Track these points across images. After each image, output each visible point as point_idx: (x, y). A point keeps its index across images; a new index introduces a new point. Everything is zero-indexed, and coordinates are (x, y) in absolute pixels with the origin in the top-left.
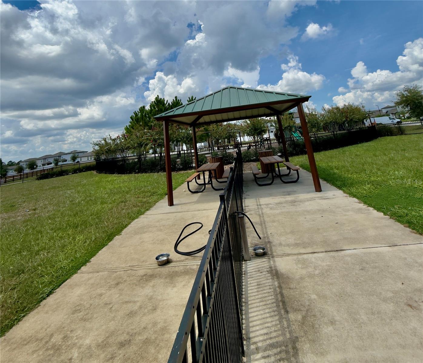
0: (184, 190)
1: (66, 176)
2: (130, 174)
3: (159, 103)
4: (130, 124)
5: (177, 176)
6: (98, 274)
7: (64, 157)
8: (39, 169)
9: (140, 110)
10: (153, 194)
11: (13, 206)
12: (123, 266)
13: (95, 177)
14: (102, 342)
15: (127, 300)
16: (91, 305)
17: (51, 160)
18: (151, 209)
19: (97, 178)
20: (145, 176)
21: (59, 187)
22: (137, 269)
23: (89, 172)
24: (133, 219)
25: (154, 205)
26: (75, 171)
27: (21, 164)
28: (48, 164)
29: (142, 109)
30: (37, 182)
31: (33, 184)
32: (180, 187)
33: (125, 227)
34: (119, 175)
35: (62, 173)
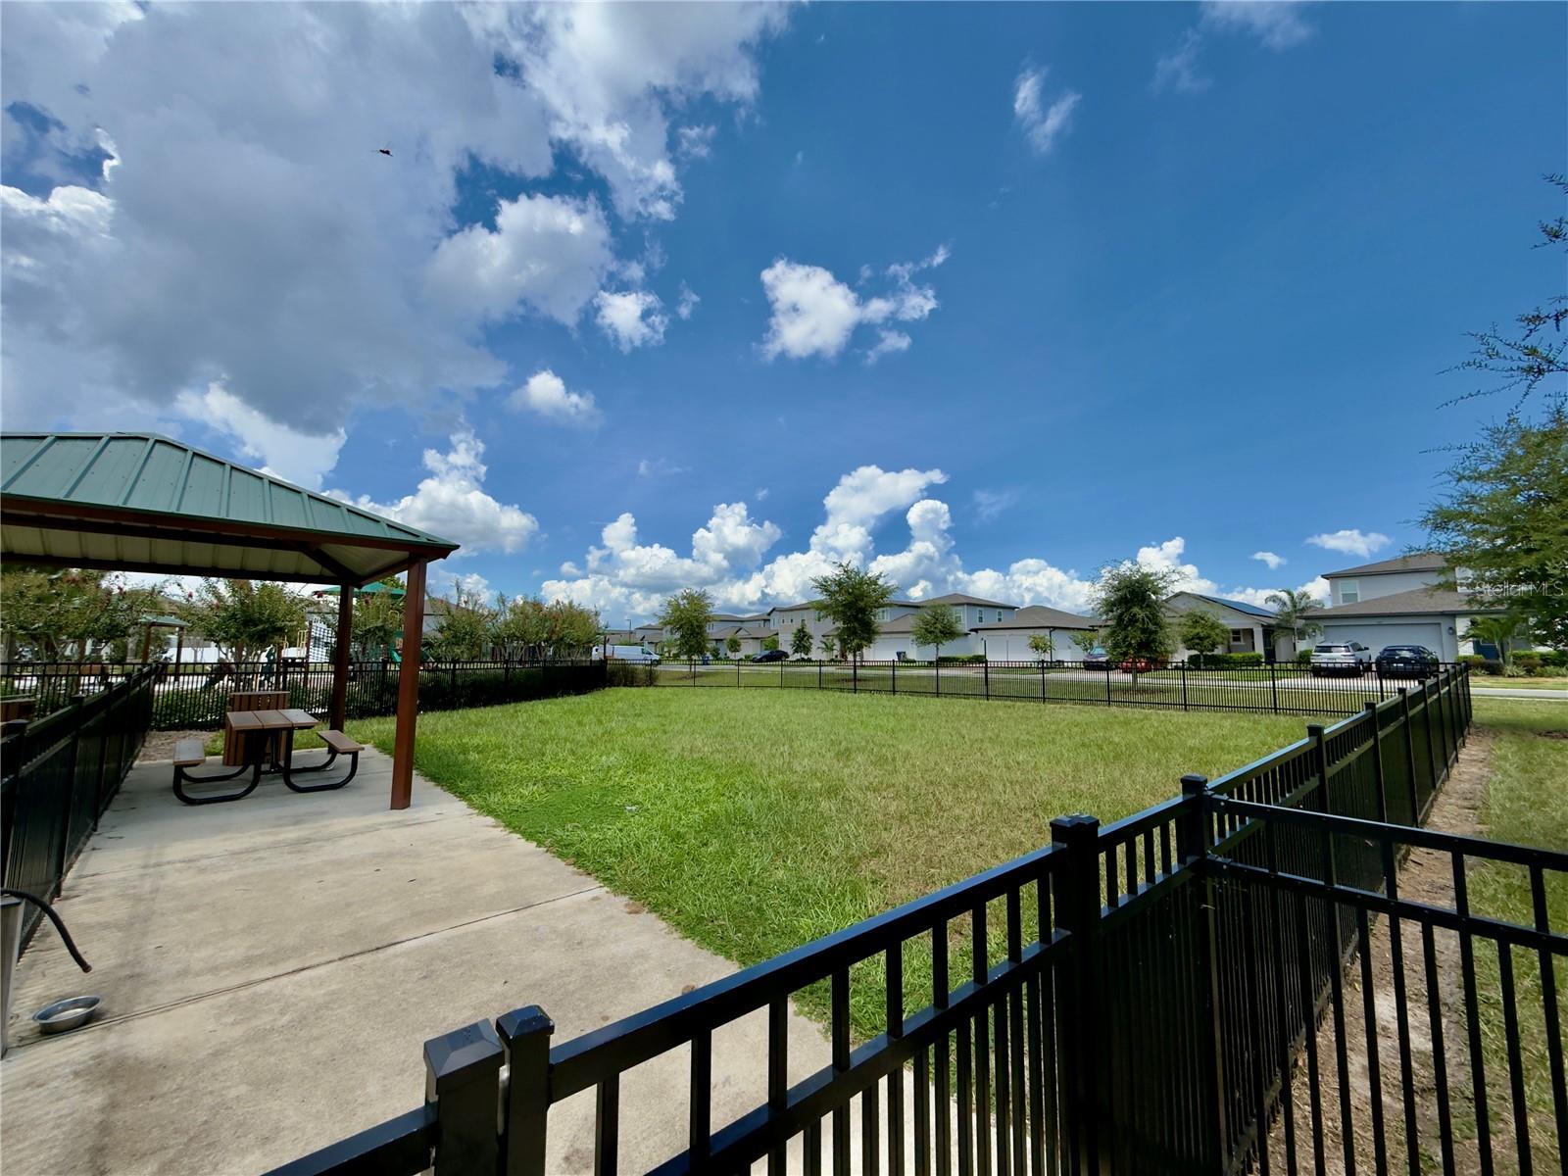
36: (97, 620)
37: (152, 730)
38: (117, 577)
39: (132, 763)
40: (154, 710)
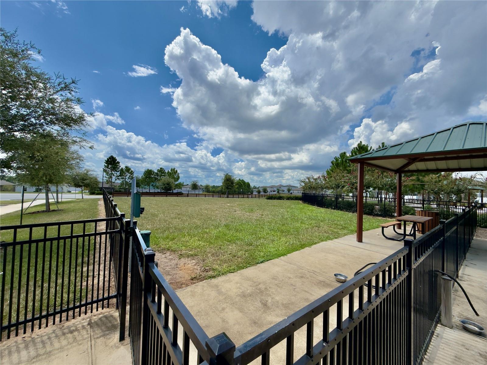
0: (377, 234)
1: (282, 200)
2: (327, 209)
3: (362, 150)
4: (331, 168)
5: (373, 220)
6: (290, 265)
7: (283, 188)
8: (268, 193)
9: (340, 156)
10: (344, 228)
11: (253, 210)
12: (308, 268)
13: (300, 205)
14: (286, 304)
15: (306, 290)
16: (283, 280)
17: (275, 189)
18: (339, 238)
19: (301, 206)
20: (340, 212)
21: (277, 206)
22: (319, 275)
23: (297, 201)
24: (322, 241)
25: (343, 237)
26: (289, 198)
27: (259, 188)
28: (274, 191)
29: (343, 155)
30: (266, 200)
31: (264, 201)
32: (374, 230)
33: (315, 244)
34: (318, 207)
35: (280, 198)
36: (453, 188)
37: (478, 227)
38: (458, 174)
39: (473, 238)
40: (478, 220)
